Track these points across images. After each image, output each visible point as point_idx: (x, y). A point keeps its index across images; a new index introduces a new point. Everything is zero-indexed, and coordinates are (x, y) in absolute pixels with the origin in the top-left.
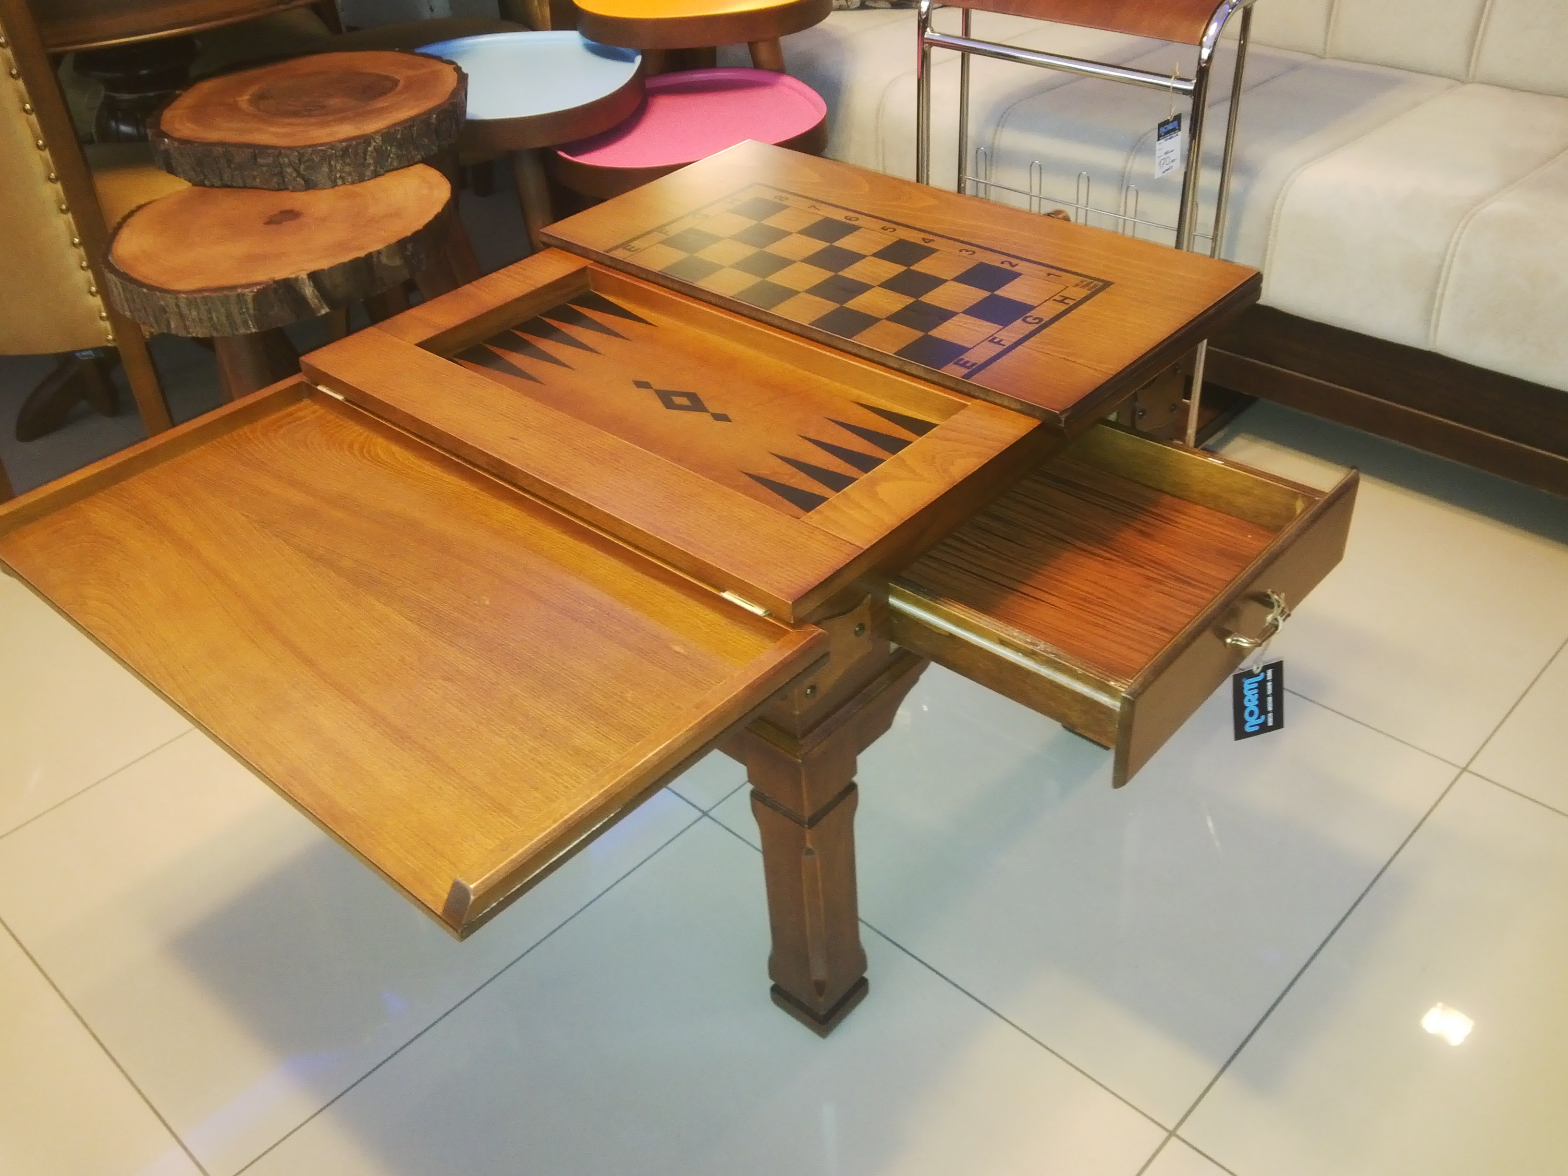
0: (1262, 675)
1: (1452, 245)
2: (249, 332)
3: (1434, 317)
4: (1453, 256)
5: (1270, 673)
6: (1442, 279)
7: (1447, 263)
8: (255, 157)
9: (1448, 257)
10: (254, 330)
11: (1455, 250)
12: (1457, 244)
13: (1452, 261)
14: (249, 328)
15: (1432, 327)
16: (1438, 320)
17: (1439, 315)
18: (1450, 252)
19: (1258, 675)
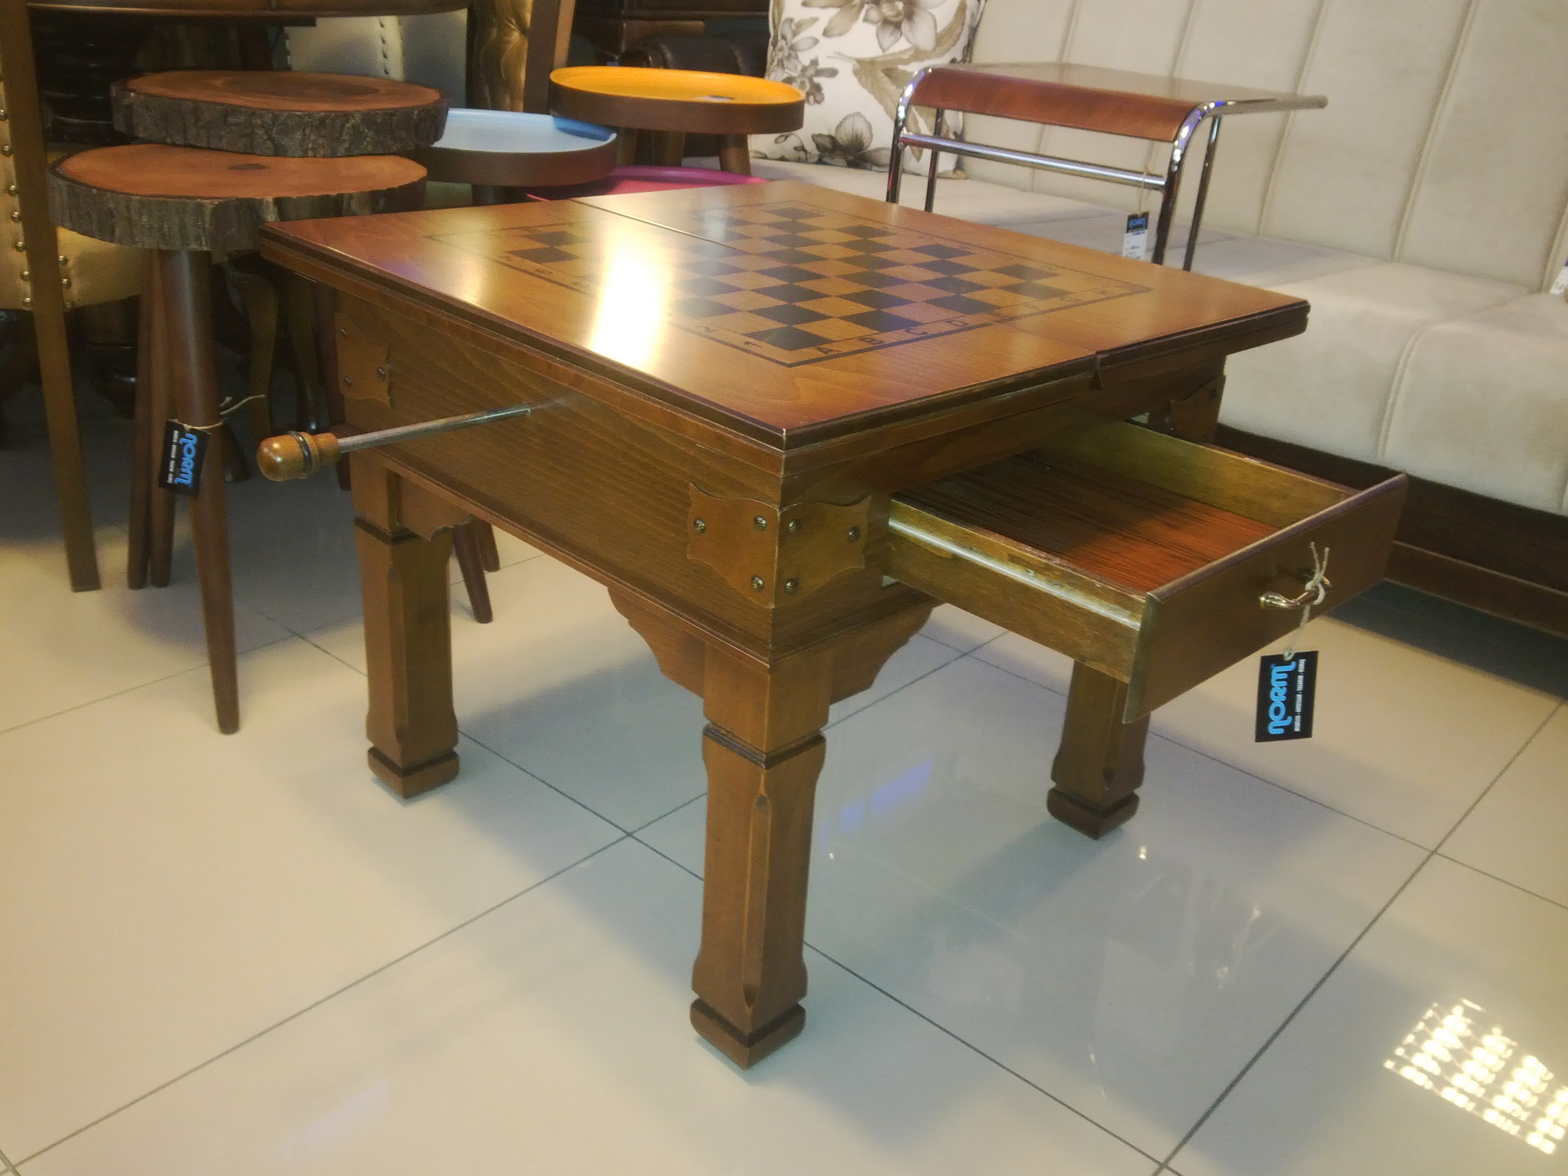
0: (1294, 664)
1: (1404, 357)
2: (199, 249)
3: (1384, 427)
4: (1405, 366)
5: (1302, 662)
6: (1393, 390)
7: (1398, 374)
8: (226, 115)
9: (1400, 368)
10: (206, 249)
11: (1407, 361)
12: (1409, 355)
13: (1403, 371)
14: (201, 244)
15: (1382, 438)
16: (1388, 431)
17: (1389, 425)
18: (1401, 362)
19: (1288, 663)
